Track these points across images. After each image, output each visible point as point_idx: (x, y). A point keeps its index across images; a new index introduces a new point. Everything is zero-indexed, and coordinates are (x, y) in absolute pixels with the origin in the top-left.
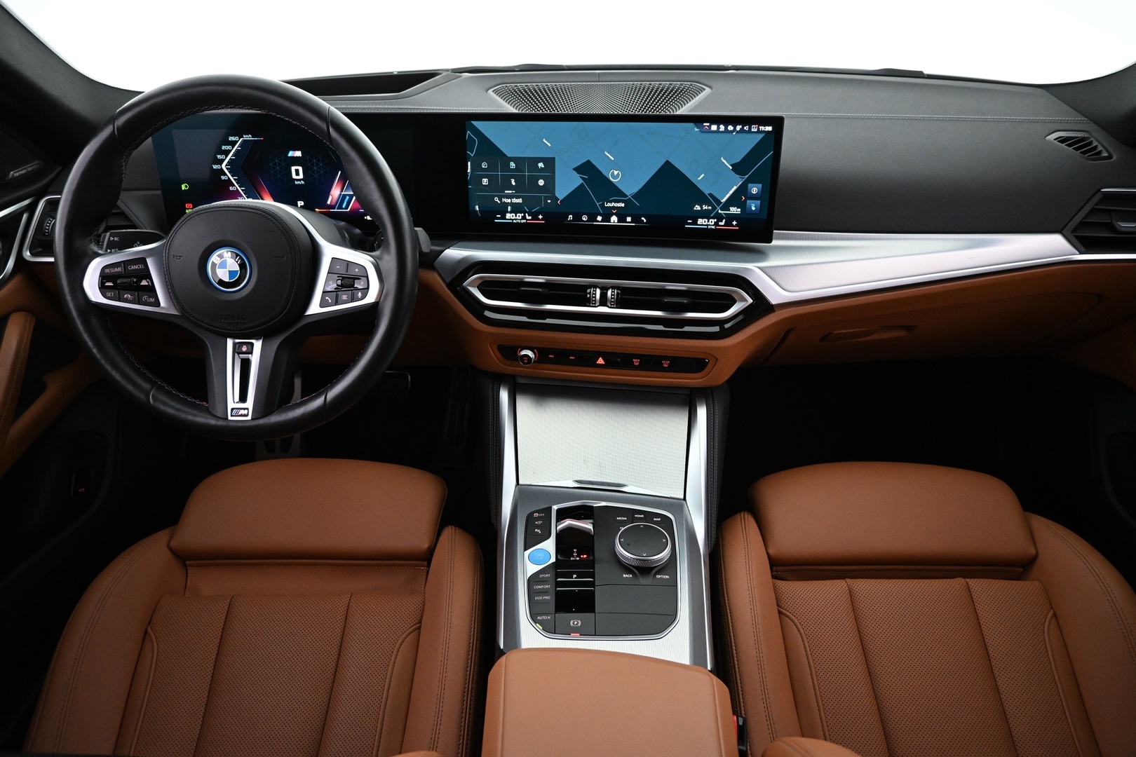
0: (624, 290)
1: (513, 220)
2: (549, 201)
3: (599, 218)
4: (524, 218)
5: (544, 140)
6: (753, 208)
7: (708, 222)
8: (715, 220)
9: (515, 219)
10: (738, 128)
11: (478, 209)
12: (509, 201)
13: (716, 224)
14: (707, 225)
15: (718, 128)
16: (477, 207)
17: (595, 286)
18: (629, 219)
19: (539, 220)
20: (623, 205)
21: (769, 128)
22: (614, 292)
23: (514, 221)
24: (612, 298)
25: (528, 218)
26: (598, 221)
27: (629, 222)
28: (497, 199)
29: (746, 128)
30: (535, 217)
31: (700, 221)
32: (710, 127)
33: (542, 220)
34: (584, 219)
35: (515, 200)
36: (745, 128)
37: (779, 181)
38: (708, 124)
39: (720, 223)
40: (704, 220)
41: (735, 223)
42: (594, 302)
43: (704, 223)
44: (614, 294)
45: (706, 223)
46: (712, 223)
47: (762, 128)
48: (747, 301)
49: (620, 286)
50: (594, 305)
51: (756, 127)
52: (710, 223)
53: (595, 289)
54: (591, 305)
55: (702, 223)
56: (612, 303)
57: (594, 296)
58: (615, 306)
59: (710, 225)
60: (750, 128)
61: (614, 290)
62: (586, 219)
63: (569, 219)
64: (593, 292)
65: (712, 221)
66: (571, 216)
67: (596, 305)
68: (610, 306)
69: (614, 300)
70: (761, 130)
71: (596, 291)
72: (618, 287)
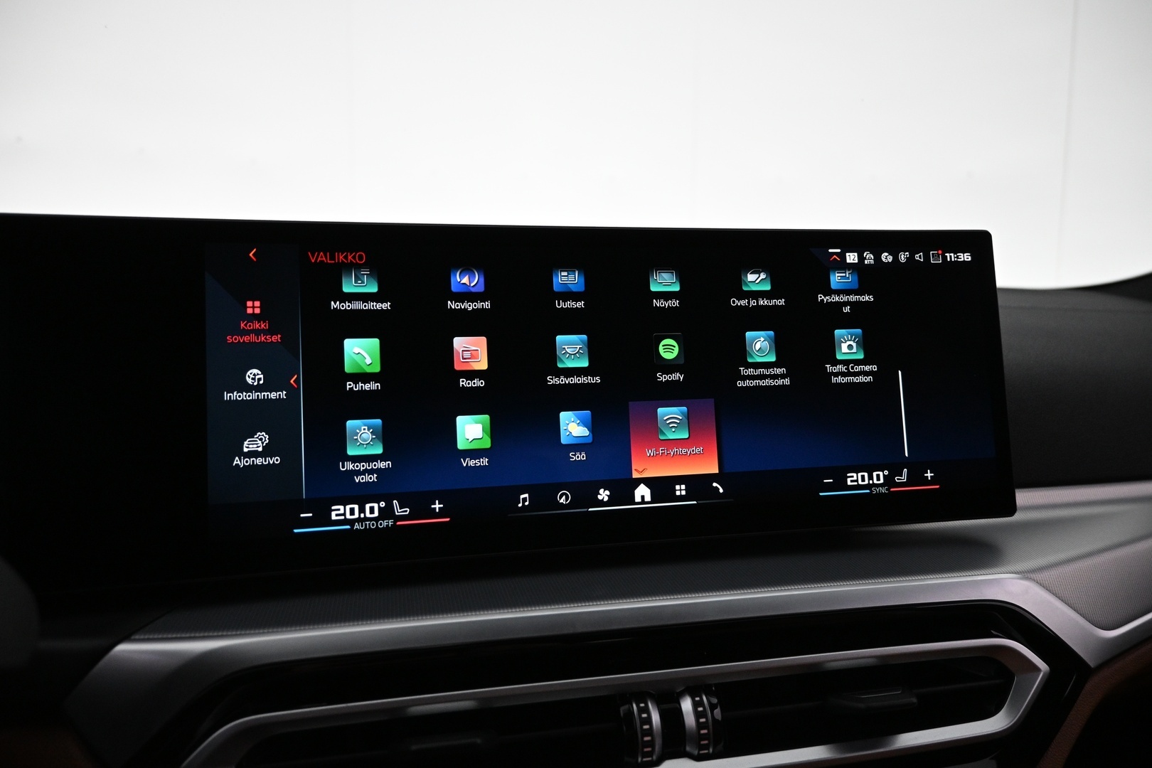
0: (726, 692)
1: (351, 522)
3: (604, 495)
4: (386, 513)
7: (871, 477)
8: (886, 472)
9: (359, 520)
10: (903, 257)
13: (889, 481)
14: (868, 487)
15: (861, 258)
17: (640, 693)
18: (680, 490)
19: (433, 514)
21: (965, 257)
22: (701, 703)
23: (357, 526)
24: (700, 726)
25: (399, 511)
26: (602, 503)
27: (681, 498)
29: (919, 257)
30: (420, 509)
31: (853, 478)
32: (842, 256)
33: (442, 513)
34: (563, 500)
36: (917, 257)
37: (1006, 371)
38: (839, 251)
39: (898, 479)
40: (860, 474)
41: (929, 475)
42: (649, 749)
43: (860, 482)
44: (700, 709)
45: (866, 482)
46: (878, 479)
47: (951, 256)
48: (1037, 669)
49: (717, 682)
50: (650, 759)
51: (939, 255)
52: (875, 482)
53: (642, 705)
54: (640, 760)
55: (856, 483)
56: (702, 742)
57: (646, 727)
58: (711, 750)
59: (874, 485)
60: (927, 257)
61: (697, 699)
62: (567, 499)
63: (520, 505)
64: (640, 715)
65: (878, 476)
66: (526, 495)
67: (654, 758)
68: (696, 752)
69: (703, 732)
70: (949, 260)
71: (646, 710)
72: (710, 686)
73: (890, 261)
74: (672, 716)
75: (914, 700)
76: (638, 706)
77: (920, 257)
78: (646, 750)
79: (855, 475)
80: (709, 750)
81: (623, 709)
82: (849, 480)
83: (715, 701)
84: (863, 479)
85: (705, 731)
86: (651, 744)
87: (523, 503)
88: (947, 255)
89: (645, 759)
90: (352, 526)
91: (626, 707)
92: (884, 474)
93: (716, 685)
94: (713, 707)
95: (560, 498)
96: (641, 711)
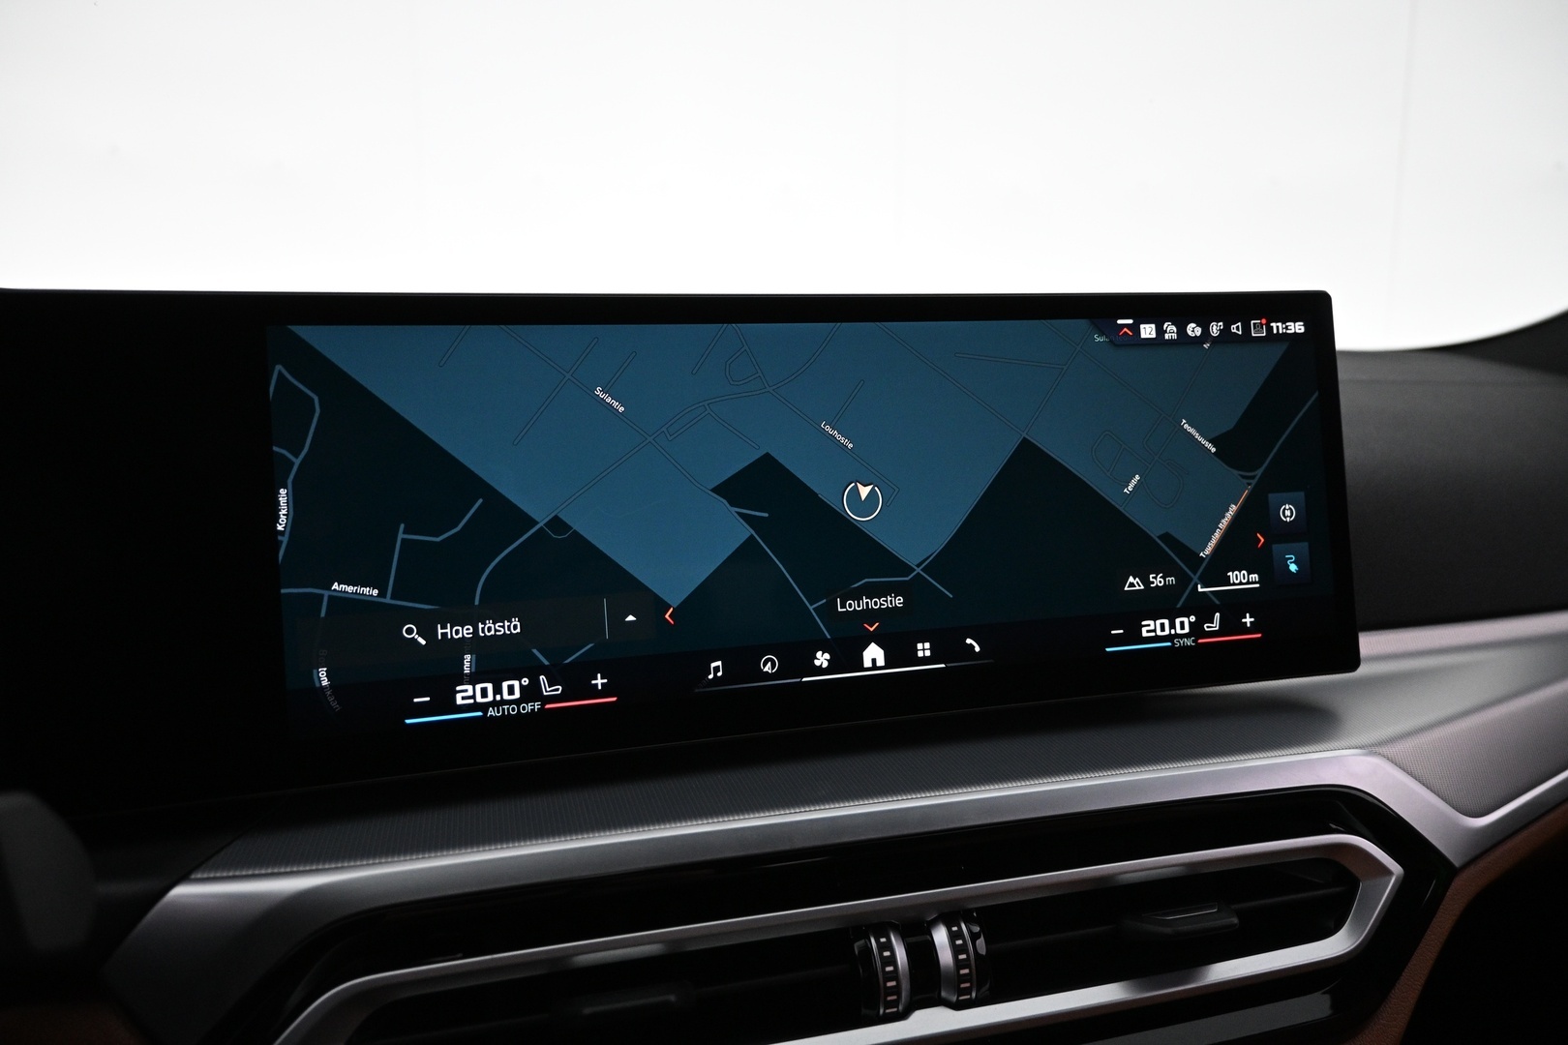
0: (992, 918)
1: (484, 707)
2: (631, 618)
3: (822, 659)
4: (531, 693)
5: (598, 391)
6: (1293, 568)
7: (1172, 626)
8: (1193, 619)
9: (494, 704)
10: (1215, 329)
11: (325, 682)
12: (466, 631)
13: (1196, 630)
14: (1169, 638)
15: (1160, 331)
16: (323, 672)
17: (880, 925)
18: (924, 649)
19: (594, 692)
20: (899, 601)
21: (1298, 328)
22: (960, 935)
23: (491, 712)
24: (959, 964)
25: (547, 690)
26: (820, 671)
27: (925, 661)
28: (412, 633)
29: (1236, 328)
30: (577, 685)
31: (1150, 627)
32: (1135, 328)
33: (606, 691)
34: (767, 668)
35: (490, 628)
36: (1233, 329)
38: (1130, 321)
39: (1208, 627)
40: (1158, 622)
41: (1248, 620)
42: (895, 997)
43: (1159, 633)
44: (959, 942)
45: (1167, 632)
46: (1182, 628)
47: (1278, 327)
48: (1388, 872)
49: (980, 905)
50: (895, 1010)
51: (1262, 325)
52: (1179, 631)
53: (883, 940)
54: (881, 1011)
55: (1153, 634)
56: (963, 986)
57: (889, 969)
58: (974, 995)
59: (1177, 636)
60: (1246, 328)
61: (955, 929)
62: (773, 667)
63: (711, 677)
64: (881, 954)
65: (1182, 623)
66: (719, 663)
67: (901, 1008)
68: (954, 999)
69: (963, 972)
70: (1275, 331)
71: (889, 946)
72: (971, 911)
73: (1198, 334)
74: (923, 953)
75: (1235, 920)
76: (877, 941)
77: (1238, 328)
78: (889, 998)
79: (1151, 623)
80: (971, 995)
81: (857, 946)
82: (1144, 630)
83: (977, 929)
84: (1163, 629)
85: (966, 971)
86: (897, 990)
87: (715, 674)
88: (1273, 325)
89: (888, 1011)
90: (485, 712)
91: (862, 942)
92: (1190, 622)
93: (977, 910)
94: (974, 937)
95: (764, 667)
96: (882, 947)
